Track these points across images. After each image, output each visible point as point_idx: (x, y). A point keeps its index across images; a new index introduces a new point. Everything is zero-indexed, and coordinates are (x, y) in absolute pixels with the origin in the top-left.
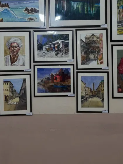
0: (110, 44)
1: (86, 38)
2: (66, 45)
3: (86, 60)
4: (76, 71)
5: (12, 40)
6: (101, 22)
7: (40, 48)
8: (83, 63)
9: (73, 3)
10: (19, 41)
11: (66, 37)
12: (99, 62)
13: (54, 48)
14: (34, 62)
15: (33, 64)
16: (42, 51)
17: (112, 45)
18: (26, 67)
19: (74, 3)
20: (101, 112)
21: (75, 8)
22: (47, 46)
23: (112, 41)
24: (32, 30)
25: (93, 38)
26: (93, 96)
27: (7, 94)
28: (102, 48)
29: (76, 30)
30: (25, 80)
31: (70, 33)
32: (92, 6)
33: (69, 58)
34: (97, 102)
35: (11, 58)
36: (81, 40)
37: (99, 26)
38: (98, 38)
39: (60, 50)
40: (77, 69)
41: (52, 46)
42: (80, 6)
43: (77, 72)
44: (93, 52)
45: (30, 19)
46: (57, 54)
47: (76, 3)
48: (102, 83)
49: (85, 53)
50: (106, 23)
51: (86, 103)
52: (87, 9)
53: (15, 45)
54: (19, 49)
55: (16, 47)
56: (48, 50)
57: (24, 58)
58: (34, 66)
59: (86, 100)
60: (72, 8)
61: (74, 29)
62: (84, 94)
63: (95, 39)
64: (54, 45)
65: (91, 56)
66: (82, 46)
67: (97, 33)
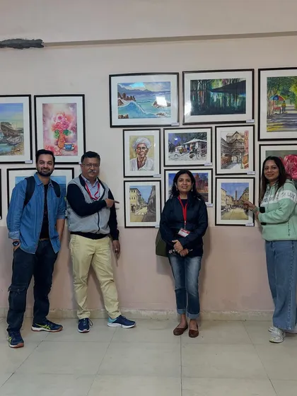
0: (257, 143)
1: (227, 137)
2: (203, 145)
3: (227, 163)
4: (214, 176)
5: (139, 140)
6: (247, 117)
7: (172, 149)
8: (224, 167)
9: (212, 93)
10: (147, 141)
11: (204, 136)
12: (243, 166)
13: (188, 149)
14: (165, 166)
15: (163, 168)
16: (174, 153)
17: (260, 145)
18: (155, 172)
19: (214, 94)
20: (244, 225)
21: (215, 100)
22: (180, 147)
23: (259, 140)
24: (162, 128)
25: (237, 136)
26: (235, 206)
27: (133, 204)
28: (247, 148)
29: (216, 127)
30: (154, 187)
31: (208, 131)
32: (236, 97)
33: (206, 161)
34: (240, 213)
35: (138, 162)
36: (222, 139)
37: (245, 122)
38: (243, 137)
39: (195, 151)
40: (216, 174)
41: (186, 147)
42: (220, 98)
43: (216, 178)
44: (237, 154)
45: (160, 114)
46: (191, 157)
47: (216, 94)
48: (247, 190)
49: (226, 155)
50: (253, 118)
51: (226, 215)
52: (230, 101)
53: (142, 146)
54: (147, 151)
55: (143, 148)
56: (182, 151)
57: (153, 161)
58: (165, 170)
59: (226, 211)
60: (211, 101)
61: (213, 126)
62: (224, 204)
63: (239, 138)
64: (189, 145)
65: (234, 159)
66: (222, 147)
67: (241, 130)
